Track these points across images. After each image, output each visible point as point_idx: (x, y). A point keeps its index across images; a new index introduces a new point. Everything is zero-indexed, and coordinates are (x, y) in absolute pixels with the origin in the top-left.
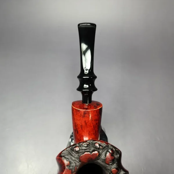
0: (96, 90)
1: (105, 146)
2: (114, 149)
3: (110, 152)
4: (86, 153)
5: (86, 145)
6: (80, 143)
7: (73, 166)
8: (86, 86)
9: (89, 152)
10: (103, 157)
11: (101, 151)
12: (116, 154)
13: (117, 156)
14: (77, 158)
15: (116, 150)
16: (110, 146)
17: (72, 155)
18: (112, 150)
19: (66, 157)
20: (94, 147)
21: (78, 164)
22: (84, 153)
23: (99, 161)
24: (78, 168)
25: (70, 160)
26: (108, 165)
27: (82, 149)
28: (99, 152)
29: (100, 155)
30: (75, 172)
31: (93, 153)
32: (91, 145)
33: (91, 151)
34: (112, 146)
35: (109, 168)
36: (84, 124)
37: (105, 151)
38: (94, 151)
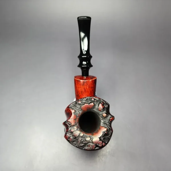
0: (92, 66)
1: (98, 100)
2: (104, 102)
3: (101, 103)
4: (86, 104)
5: (86, 100)
6: (81, 99)
7: (77, 113)
8: (84, 63)
9: (88, 103)
10: (97, 107)
11: (95, 103)
12: (106, 105)
13: (106, 106)
14: (80, 108)
15: (105, 103)
16: (101, 100)
17: (76, 107)
18: (103, 102)
19: (73, 107)
20: (91, 101)
21: (81, 112)
22: (84, 104)
23: (94, 109)
24: (80, 114)
25: (75, 109)
26: (100, 112)
27: (83, 102)
28: (94, 104)
29: (94, 105)
30: (79, 117)
31: (91, 104)
32: (89, 100)
33: (89, 103)
34: (103, 100)
35: (101, 114)
36: (83, 90)
37: (98, 103)
38: (91, 103)
